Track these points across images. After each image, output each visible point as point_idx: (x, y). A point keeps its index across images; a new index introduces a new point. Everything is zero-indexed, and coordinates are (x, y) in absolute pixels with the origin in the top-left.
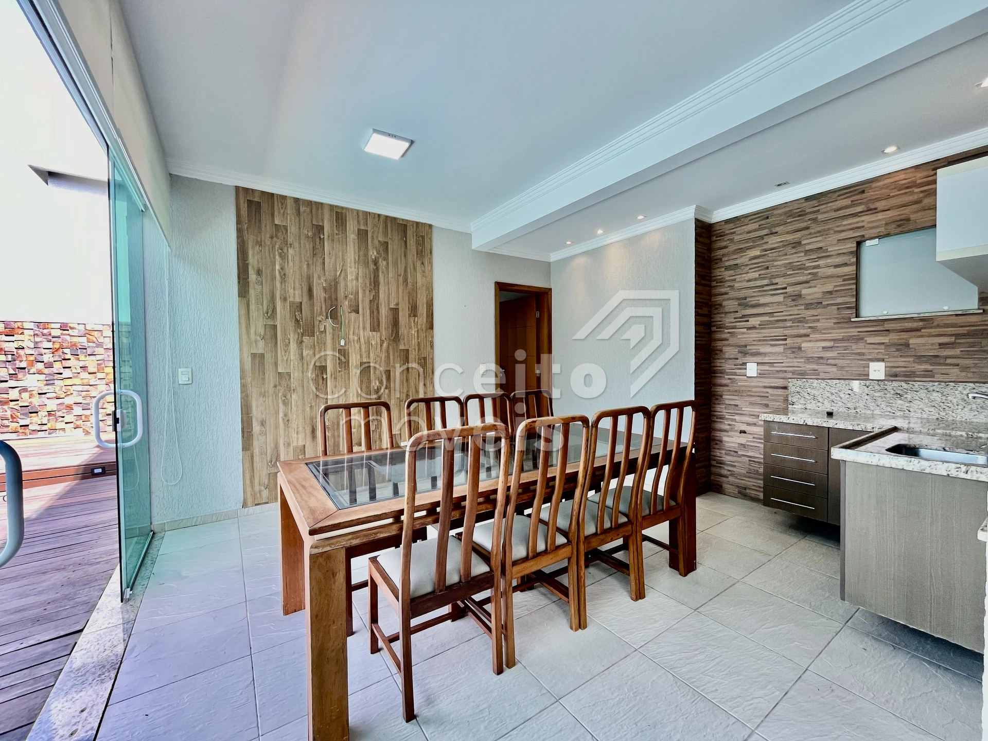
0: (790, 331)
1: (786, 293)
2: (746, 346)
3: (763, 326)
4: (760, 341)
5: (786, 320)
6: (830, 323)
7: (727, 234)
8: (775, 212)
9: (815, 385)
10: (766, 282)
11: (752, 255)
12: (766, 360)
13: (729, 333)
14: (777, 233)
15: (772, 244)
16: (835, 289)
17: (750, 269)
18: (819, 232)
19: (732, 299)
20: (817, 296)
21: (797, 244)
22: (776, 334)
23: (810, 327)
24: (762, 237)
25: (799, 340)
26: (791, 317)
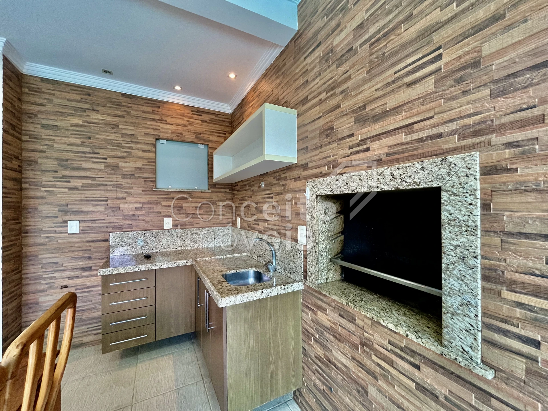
0: (110, 194)
1: (107, 163)
2: (67, 205)
3: (85, 187)
4: (82, 200)
5: (106, 185)
6: (140, 190)
7: (43, 92)
8: (97, 93)
9: (130, 236)
10: (88, 150)
11: (74, 122)
12: (89, 217)
13: (46, 191)
14: (98, 111)
15: (93, 119)
16: (144, 167)
17: (71, 134)
18: (132, 123)
19: (50, 158)
20: (130, 169)
21: (115, 126)
22: (98, 196)
23: (126, 192)
24: (84, 110)
25: (118, 202)
26: (111, 183)
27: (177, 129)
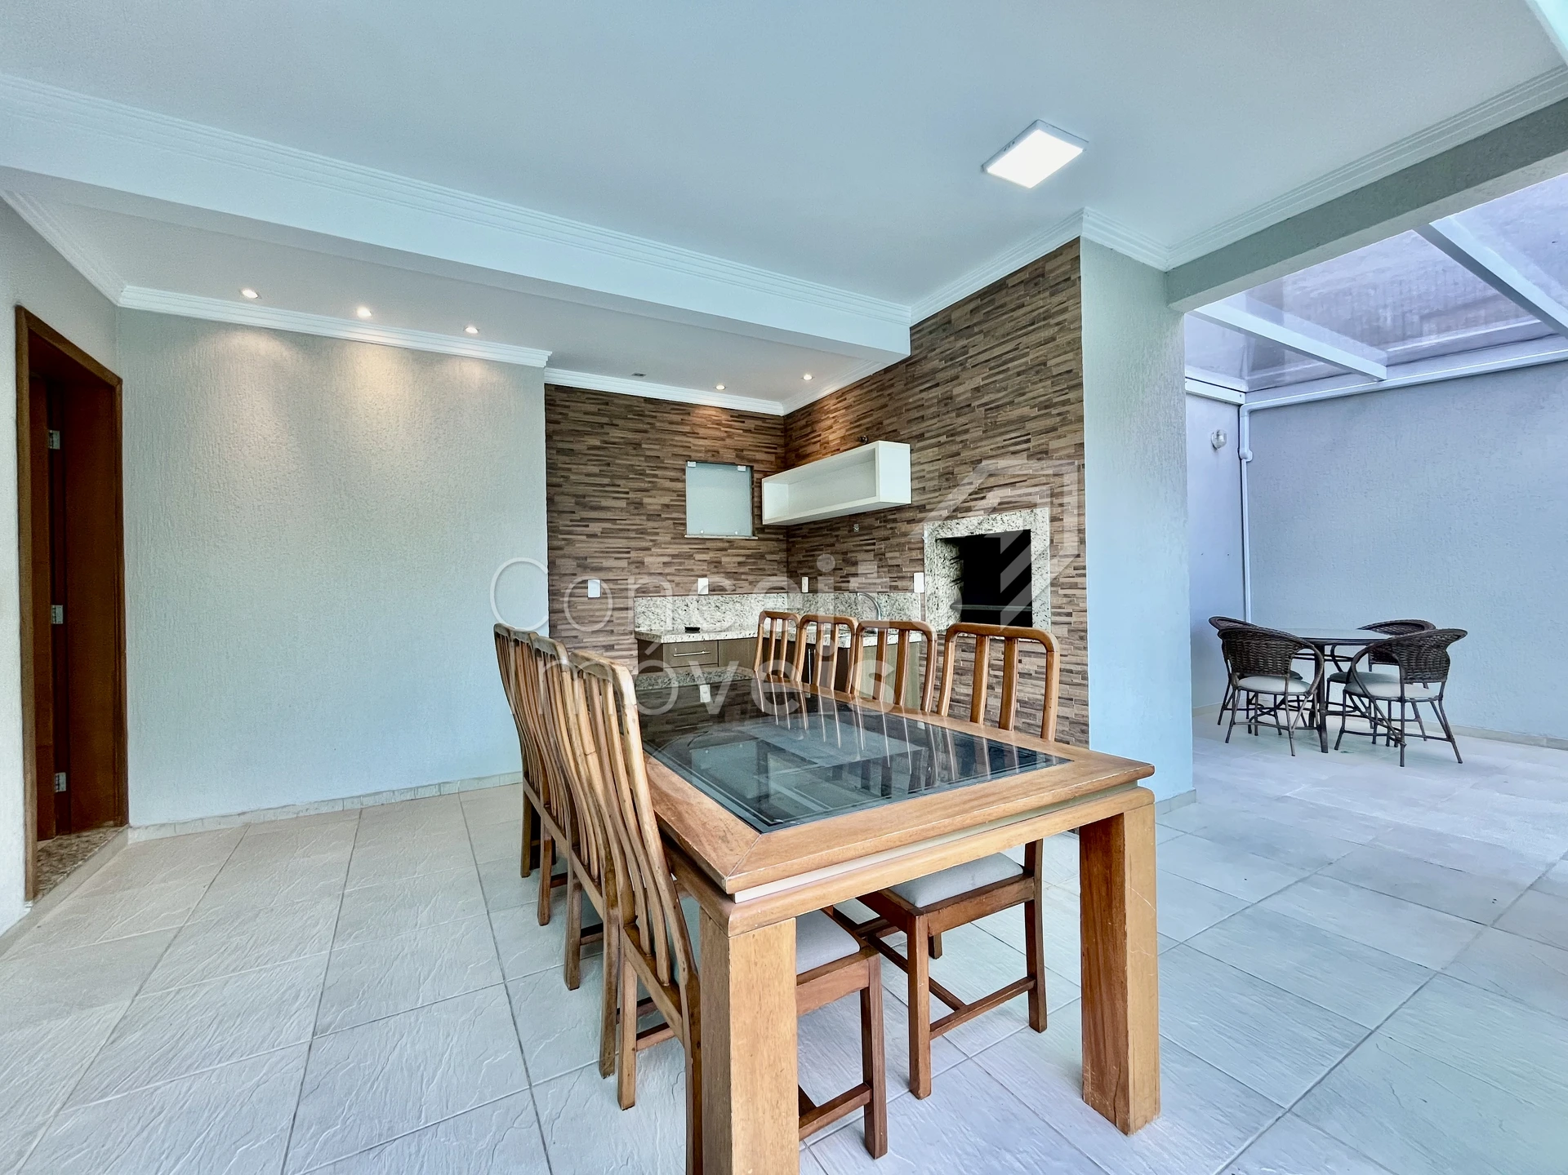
0: (633, 543)
1: (628, 499)
2: (586, 558)
3: (606, 533)
4: (602, 552)
5: (628, 530)
6: (668, 538)
7: (558, 405)
8: (616, 401)
9: (658, 603)
10: (606, 481)
11: (591, 443)
12: (611, 576)
13: (564, 539)
14: (617, 425)
15: (612, 437)
16: (672, 503)
17: (588, 460)
18: (657, 439)
19: (568, 495)
20: (656, 507)
21: (637, 445)
22: (621, 546)
23: (651, 541)
24: (602, 425)
25: (641, 554)
26: (634, 527)
27: (713, 444)
